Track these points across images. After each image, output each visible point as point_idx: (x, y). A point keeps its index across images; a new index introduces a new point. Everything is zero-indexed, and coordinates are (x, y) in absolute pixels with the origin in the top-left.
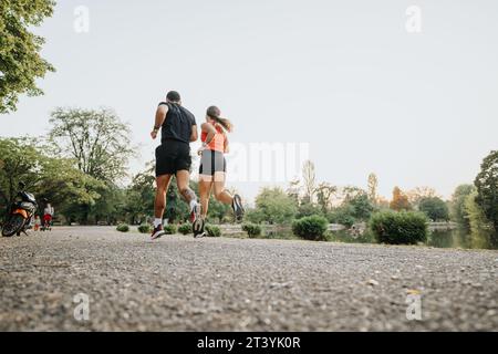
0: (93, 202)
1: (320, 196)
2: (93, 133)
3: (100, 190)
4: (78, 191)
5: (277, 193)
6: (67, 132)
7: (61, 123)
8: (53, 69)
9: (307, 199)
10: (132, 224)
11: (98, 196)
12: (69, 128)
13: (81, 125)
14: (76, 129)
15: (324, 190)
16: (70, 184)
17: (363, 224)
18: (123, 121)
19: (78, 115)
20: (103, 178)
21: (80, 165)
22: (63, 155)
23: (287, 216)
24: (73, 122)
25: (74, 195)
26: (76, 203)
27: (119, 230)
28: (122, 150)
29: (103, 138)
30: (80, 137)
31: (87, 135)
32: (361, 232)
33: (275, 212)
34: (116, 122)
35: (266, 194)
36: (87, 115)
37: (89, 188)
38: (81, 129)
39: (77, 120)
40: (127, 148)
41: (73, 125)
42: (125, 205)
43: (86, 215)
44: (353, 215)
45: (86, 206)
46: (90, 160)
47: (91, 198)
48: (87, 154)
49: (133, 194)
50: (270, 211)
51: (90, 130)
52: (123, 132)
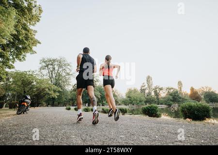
0: (56, 97)
1: (155, 92)
2: (56, 68)
3: (59, 92)
4: (50, 93)
5: (135, 91)
6: (47, 68)
7: (44, 64)
8: (40, 43)
9: (149, 93)
10: (73, 106)
11: (58, 94)
12: (47, 66)
13: (52, 65)
14: (50, 66)
15: (157, 89)
16: (47, 90)
17: (177, 105)
18: (68, 62)
19: (50, 61)
20: (60, 86)
21: (51, 81)
22: (45, 77)
23: (140, 101)
24: (48, 63)
25: (49, 94)
26: (50, 98)
27: (66, 109)
28: (68, 74)
29: (60, 70)
30: (51, 69)
31: (54, 69)
32: (176, 109)
33: (134, 100)
34: (66, 63)
35: (130, 92)
36: (54, 60)
37: (55, 91)
38: (52, 66)
39: (50, 63)
40: (70, 73)
41: (48, 65)
42: (70, 98)
43: (54, 102)
44: (171, 100)
45: (54, 99)
46: (56, 79)
47: (55, 95)
48: (54, 76)
49: (73, 93)
50: (132, 99)
51: (56, 66)
52: (68, 67)
